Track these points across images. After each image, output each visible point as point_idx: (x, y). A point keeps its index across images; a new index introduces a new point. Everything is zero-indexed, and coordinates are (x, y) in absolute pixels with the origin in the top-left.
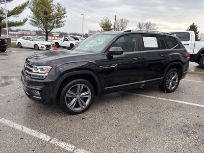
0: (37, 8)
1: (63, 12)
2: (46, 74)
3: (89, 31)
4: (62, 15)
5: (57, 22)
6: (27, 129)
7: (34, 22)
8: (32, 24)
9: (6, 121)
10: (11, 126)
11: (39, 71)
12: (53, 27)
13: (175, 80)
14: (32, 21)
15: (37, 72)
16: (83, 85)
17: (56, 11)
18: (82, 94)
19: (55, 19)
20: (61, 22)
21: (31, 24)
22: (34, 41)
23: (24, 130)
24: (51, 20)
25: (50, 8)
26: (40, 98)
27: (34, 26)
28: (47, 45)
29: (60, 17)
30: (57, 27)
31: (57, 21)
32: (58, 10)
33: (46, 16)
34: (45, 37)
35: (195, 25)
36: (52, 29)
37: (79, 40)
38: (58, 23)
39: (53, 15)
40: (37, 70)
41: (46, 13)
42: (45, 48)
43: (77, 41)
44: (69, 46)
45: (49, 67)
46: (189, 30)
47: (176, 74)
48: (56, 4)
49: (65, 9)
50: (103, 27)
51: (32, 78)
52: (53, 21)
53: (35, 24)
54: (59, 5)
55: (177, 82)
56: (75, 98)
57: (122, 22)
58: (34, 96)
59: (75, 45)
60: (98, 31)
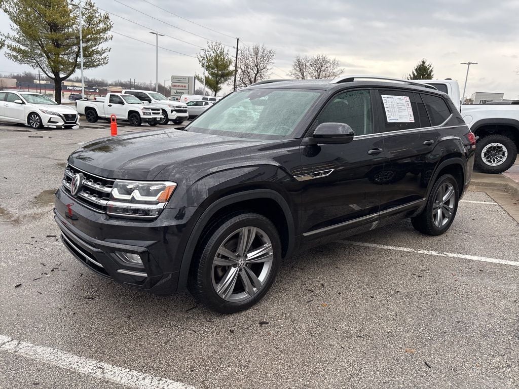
0: (28, 15)
1: (102, 26)
2: (161, 206)
3: (173, 78)
4: (99, 32)
5: (88, 54)
6: (117, 370)
7: (19, 51)
8: (16, 58)
9: (40, 349)
10: (63, 364)
11: (137, 195)
12: (76, 65)
13: (447, 203)
14: (14, 49)
15: (128, 197)
16: (254, 230)
17: (83, 23)
18: (250, 255)
19: (82, 45)
20: (97, 52)
21: (10, 56)
22: (28, 105)
23: (108, 376)
24: (69, 46)
25: (66, 13)
26: (146, 275)
27: (21, 61)
28: (66, 116)
29: (96, 40)
30: (87, 66)
31: (85, 49)
32: (90, 19)
33: (55, 36)
34: (53, 92)
35: (427, 64)
36: (73, 71)
37: (150, 101)
38: (90, 55)
39: (73, 34)
40: (129, 192)
41: (54, 27)
42: (61, 123)
43: (146, 104)
44: (126, 117)
45: (168, 184)
46: (415, 78)
47: (451, 188)
48: (83, 5)
49: (107, 18)
50: (208, 68)
51: (111, 217)
52: (75, 49)
53: (25, 56)
54: (91, 6)
55: (451, 206)
56: (235, 266)
57: (257, 54)
58: (120, 271)
59: (141, 114)
60: (197, 77)
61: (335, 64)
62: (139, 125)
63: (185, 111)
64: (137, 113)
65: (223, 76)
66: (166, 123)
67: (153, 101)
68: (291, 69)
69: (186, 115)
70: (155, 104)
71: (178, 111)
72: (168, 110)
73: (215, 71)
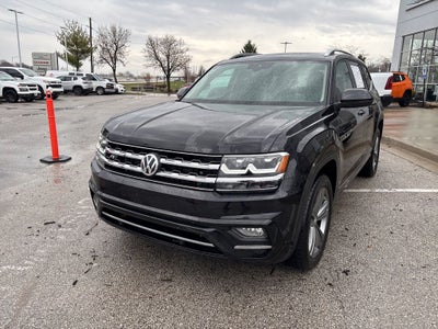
3: (34, 54)
11: (252, 168)
15: (244, 172)
18: (318, 214)
26: (270, 247)
35: (252, 44)
37: (22, 77)
40: (242, 167)
43: (20, 80)
45: (283, 154)
50: (68, 45)
51: (221, 193)
56: (313, 225)
57: (114, 33)
58: (237, 247)
59: (17, 89)
60: (58, 55)
61: (181, 43)
62: (16, 102)
63: (60, 86)
64: (13, 89)
65: (83, 52)
66: (42, 99)
67: (25, 77)
68: (145, 47)
69: (61, 90)
70: (28, 80)
71: (53, 86)
72: (44, 85)
73: (75, 48)
